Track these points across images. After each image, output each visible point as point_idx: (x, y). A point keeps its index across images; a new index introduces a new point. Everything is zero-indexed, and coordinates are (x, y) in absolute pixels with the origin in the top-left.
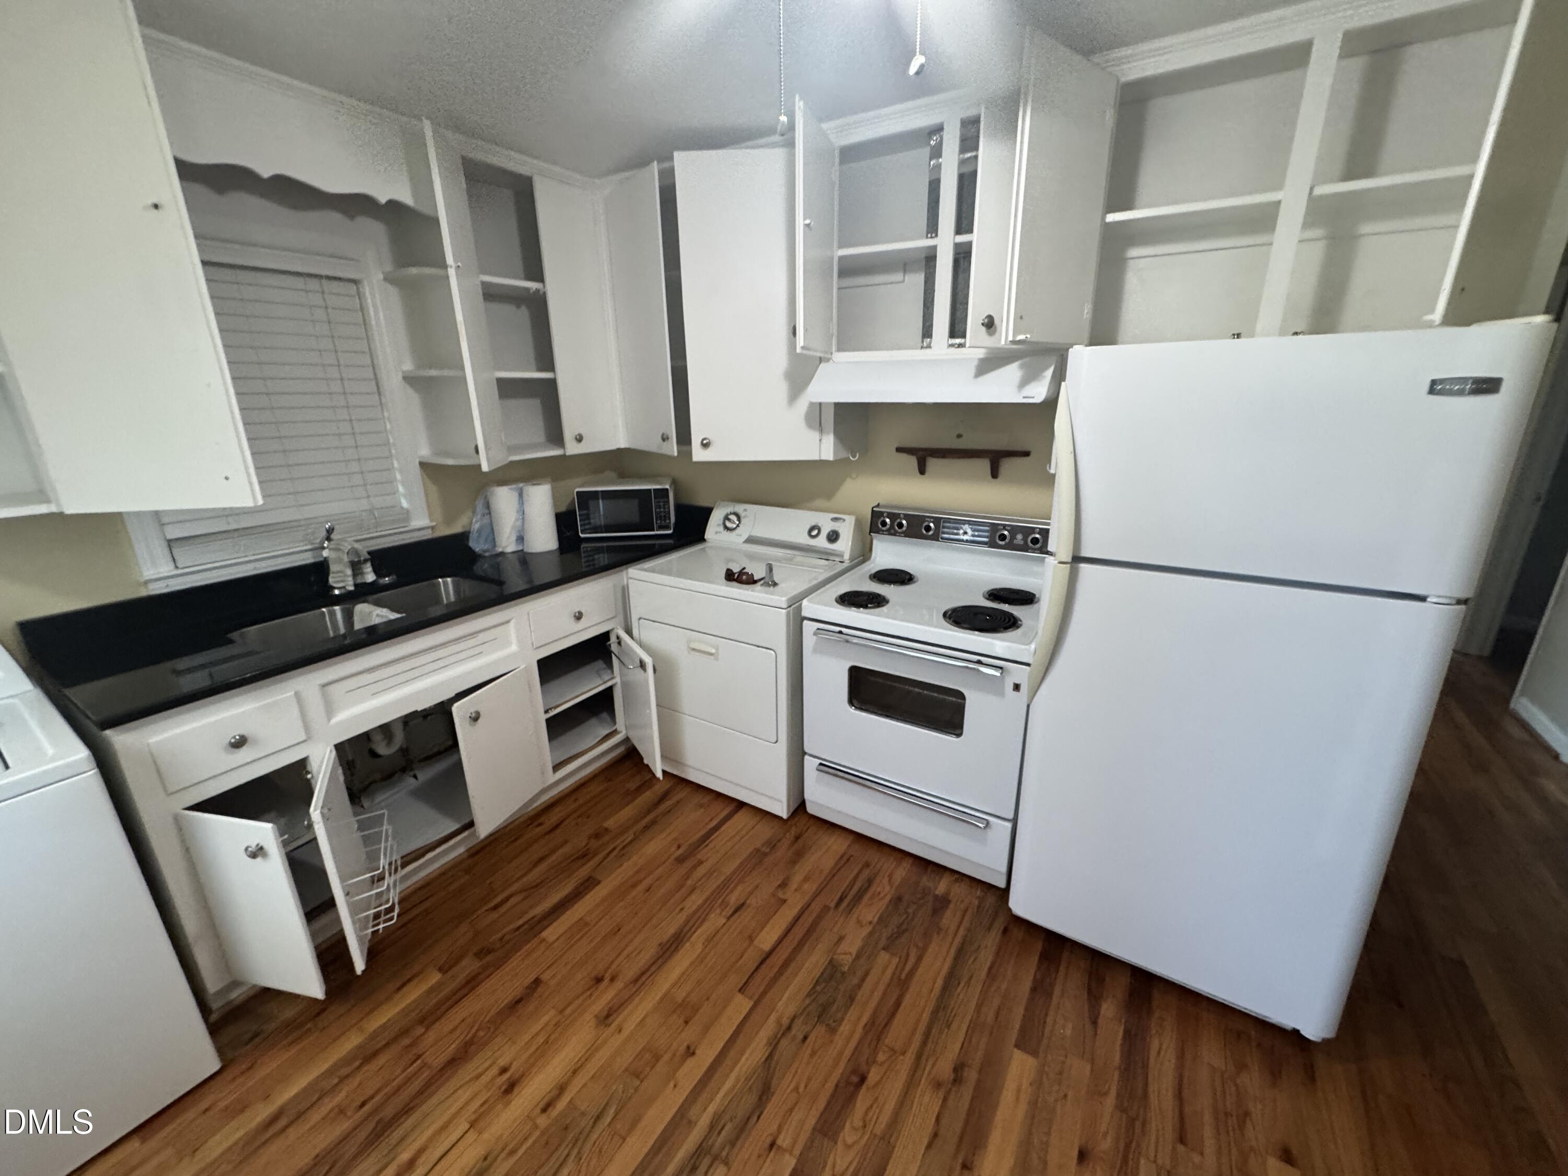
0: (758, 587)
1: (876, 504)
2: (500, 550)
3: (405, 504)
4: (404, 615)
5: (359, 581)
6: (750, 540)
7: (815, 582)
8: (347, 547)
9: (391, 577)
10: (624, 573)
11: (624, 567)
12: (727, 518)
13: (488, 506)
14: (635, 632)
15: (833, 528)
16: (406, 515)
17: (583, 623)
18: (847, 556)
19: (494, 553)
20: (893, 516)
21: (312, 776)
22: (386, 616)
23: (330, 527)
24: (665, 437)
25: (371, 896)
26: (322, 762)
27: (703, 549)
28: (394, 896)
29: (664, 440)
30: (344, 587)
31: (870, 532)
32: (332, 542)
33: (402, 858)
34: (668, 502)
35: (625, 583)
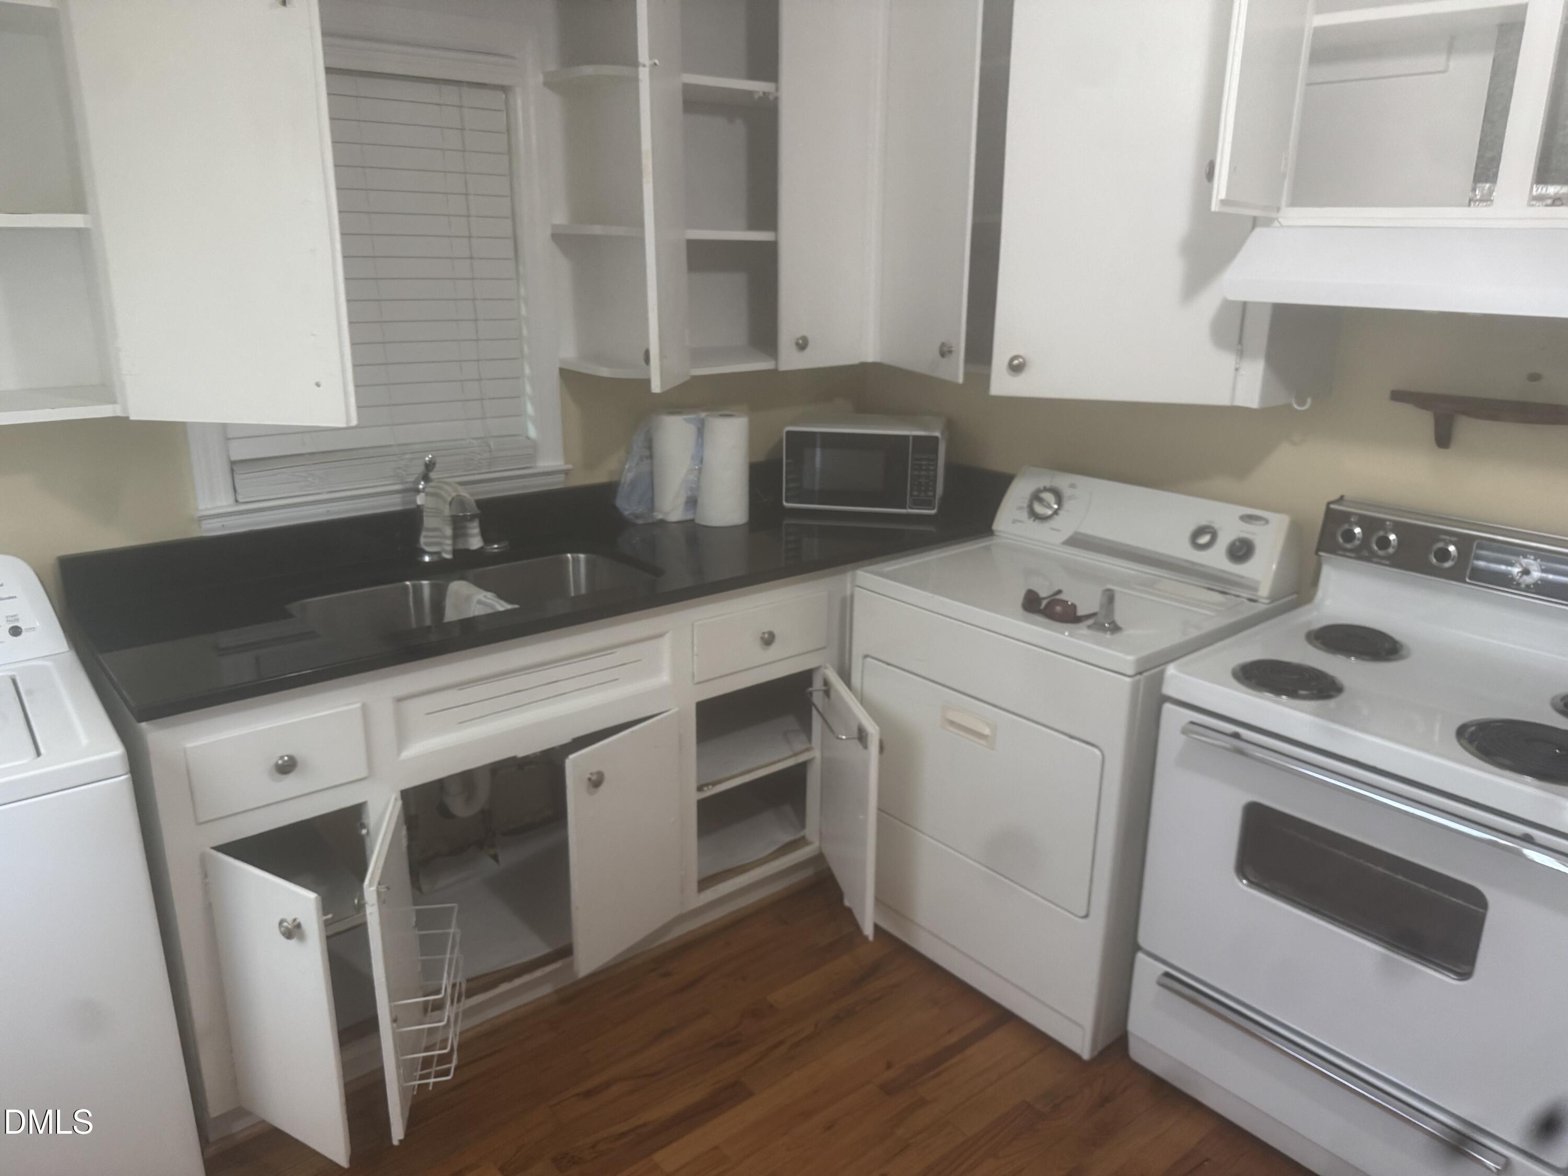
0: (1082, 629)
1: (1335, 497)
2: (660, 516)
3: (532, 432)
4: (516, 606)
5: (460, 546)
6: (1077, 541)
7: (1193, 633)
8: (450, 493)
9: (502, 545)
10: (848, 576)
11: (849, 566)
12: (1036, 497)
13: (649, 445)
14: (856, 679)
15: (1244, 535)
16: (532, 450)
17: (775, 651)
18: (1264, 591)
19: (650, 521)
20: (1370, 524)
21: (368, 833)
22: (492, 606)
23: (430, 461)
24: (945, 349)
25: (423, 1029)
26: (383, 814)
27: (988, 548)
28: (453, 1039)
29: (943, 354)
30: (438, 553)
31: (1319, 549)
32: (431, 484)
33: (468, 981)
34: (936, 460)
35: (848, 593)
